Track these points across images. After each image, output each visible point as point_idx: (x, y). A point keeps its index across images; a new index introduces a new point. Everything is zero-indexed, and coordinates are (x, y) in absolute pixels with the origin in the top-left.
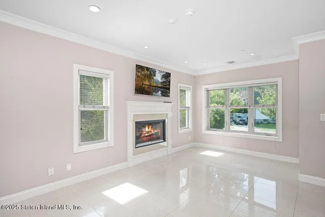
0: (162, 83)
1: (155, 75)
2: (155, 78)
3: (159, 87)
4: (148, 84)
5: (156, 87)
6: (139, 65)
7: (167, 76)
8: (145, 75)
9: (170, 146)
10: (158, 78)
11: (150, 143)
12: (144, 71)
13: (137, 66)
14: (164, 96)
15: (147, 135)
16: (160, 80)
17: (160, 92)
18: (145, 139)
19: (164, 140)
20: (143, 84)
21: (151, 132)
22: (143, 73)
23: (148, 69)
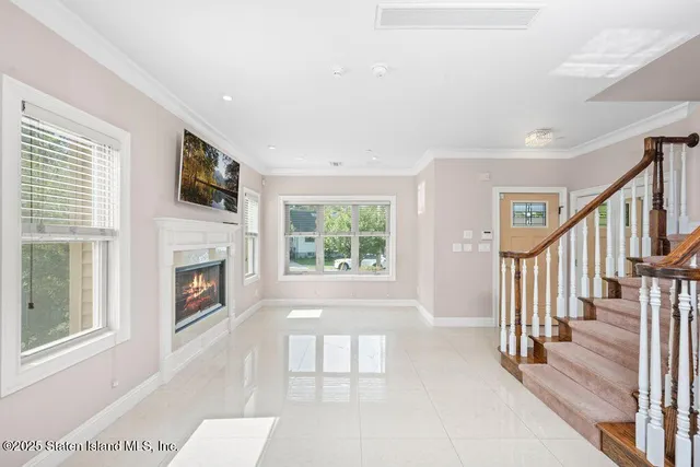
0: (227, 181)
1: (216, 163)
2: (216, 169)
3: (222, 190)
4: (205, 180)
5: (218, 189)
6: (190, 134)
7: (234, 168)
8: (200, 159)
9: (233, 314)
10: (221, 169)
11: (199, 314)
12: (198, 148)
13: (187, 134)
14: (229, 210)
15: (195, 295)
16: (224, 177)
17: (223, 201)
18: (192, 306)
19: (223, 303)
20: (196, 179)
21: (202, 288)
22: (196, 153)
23: (206, 146)
